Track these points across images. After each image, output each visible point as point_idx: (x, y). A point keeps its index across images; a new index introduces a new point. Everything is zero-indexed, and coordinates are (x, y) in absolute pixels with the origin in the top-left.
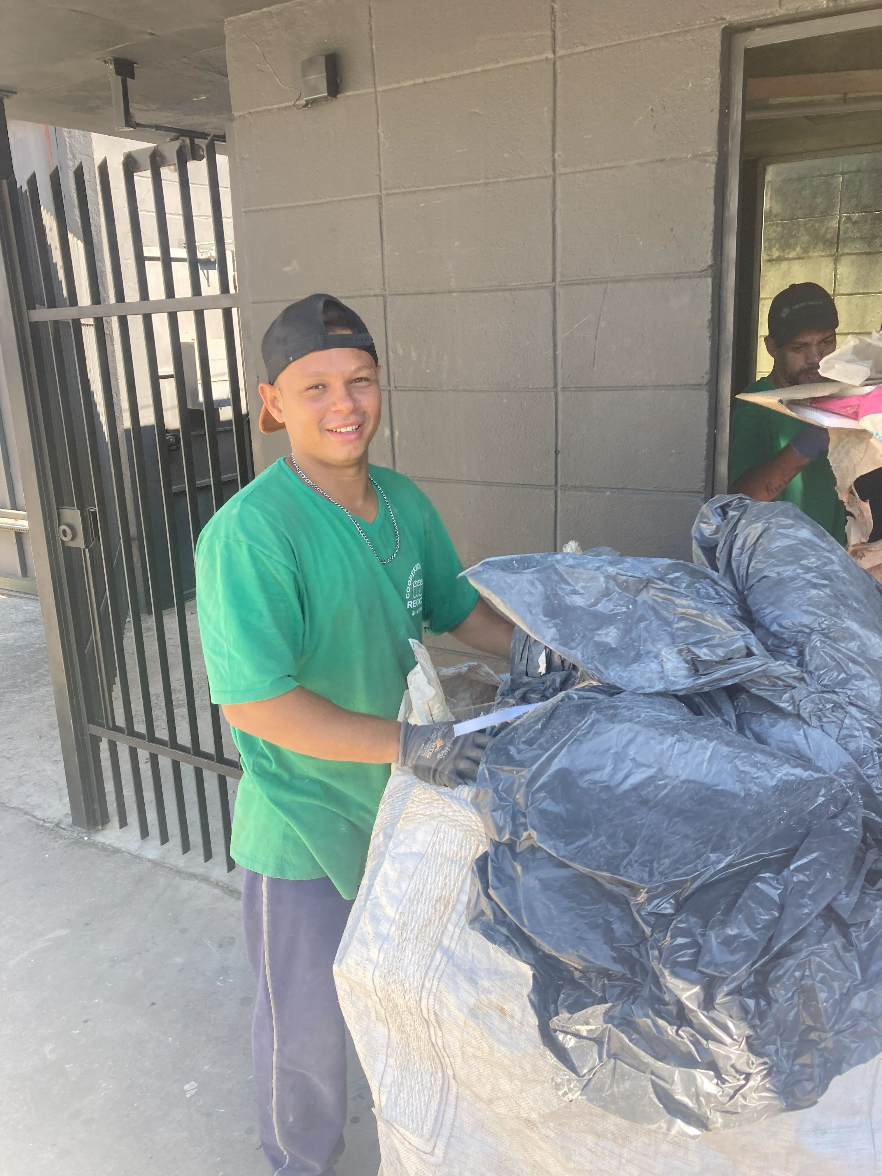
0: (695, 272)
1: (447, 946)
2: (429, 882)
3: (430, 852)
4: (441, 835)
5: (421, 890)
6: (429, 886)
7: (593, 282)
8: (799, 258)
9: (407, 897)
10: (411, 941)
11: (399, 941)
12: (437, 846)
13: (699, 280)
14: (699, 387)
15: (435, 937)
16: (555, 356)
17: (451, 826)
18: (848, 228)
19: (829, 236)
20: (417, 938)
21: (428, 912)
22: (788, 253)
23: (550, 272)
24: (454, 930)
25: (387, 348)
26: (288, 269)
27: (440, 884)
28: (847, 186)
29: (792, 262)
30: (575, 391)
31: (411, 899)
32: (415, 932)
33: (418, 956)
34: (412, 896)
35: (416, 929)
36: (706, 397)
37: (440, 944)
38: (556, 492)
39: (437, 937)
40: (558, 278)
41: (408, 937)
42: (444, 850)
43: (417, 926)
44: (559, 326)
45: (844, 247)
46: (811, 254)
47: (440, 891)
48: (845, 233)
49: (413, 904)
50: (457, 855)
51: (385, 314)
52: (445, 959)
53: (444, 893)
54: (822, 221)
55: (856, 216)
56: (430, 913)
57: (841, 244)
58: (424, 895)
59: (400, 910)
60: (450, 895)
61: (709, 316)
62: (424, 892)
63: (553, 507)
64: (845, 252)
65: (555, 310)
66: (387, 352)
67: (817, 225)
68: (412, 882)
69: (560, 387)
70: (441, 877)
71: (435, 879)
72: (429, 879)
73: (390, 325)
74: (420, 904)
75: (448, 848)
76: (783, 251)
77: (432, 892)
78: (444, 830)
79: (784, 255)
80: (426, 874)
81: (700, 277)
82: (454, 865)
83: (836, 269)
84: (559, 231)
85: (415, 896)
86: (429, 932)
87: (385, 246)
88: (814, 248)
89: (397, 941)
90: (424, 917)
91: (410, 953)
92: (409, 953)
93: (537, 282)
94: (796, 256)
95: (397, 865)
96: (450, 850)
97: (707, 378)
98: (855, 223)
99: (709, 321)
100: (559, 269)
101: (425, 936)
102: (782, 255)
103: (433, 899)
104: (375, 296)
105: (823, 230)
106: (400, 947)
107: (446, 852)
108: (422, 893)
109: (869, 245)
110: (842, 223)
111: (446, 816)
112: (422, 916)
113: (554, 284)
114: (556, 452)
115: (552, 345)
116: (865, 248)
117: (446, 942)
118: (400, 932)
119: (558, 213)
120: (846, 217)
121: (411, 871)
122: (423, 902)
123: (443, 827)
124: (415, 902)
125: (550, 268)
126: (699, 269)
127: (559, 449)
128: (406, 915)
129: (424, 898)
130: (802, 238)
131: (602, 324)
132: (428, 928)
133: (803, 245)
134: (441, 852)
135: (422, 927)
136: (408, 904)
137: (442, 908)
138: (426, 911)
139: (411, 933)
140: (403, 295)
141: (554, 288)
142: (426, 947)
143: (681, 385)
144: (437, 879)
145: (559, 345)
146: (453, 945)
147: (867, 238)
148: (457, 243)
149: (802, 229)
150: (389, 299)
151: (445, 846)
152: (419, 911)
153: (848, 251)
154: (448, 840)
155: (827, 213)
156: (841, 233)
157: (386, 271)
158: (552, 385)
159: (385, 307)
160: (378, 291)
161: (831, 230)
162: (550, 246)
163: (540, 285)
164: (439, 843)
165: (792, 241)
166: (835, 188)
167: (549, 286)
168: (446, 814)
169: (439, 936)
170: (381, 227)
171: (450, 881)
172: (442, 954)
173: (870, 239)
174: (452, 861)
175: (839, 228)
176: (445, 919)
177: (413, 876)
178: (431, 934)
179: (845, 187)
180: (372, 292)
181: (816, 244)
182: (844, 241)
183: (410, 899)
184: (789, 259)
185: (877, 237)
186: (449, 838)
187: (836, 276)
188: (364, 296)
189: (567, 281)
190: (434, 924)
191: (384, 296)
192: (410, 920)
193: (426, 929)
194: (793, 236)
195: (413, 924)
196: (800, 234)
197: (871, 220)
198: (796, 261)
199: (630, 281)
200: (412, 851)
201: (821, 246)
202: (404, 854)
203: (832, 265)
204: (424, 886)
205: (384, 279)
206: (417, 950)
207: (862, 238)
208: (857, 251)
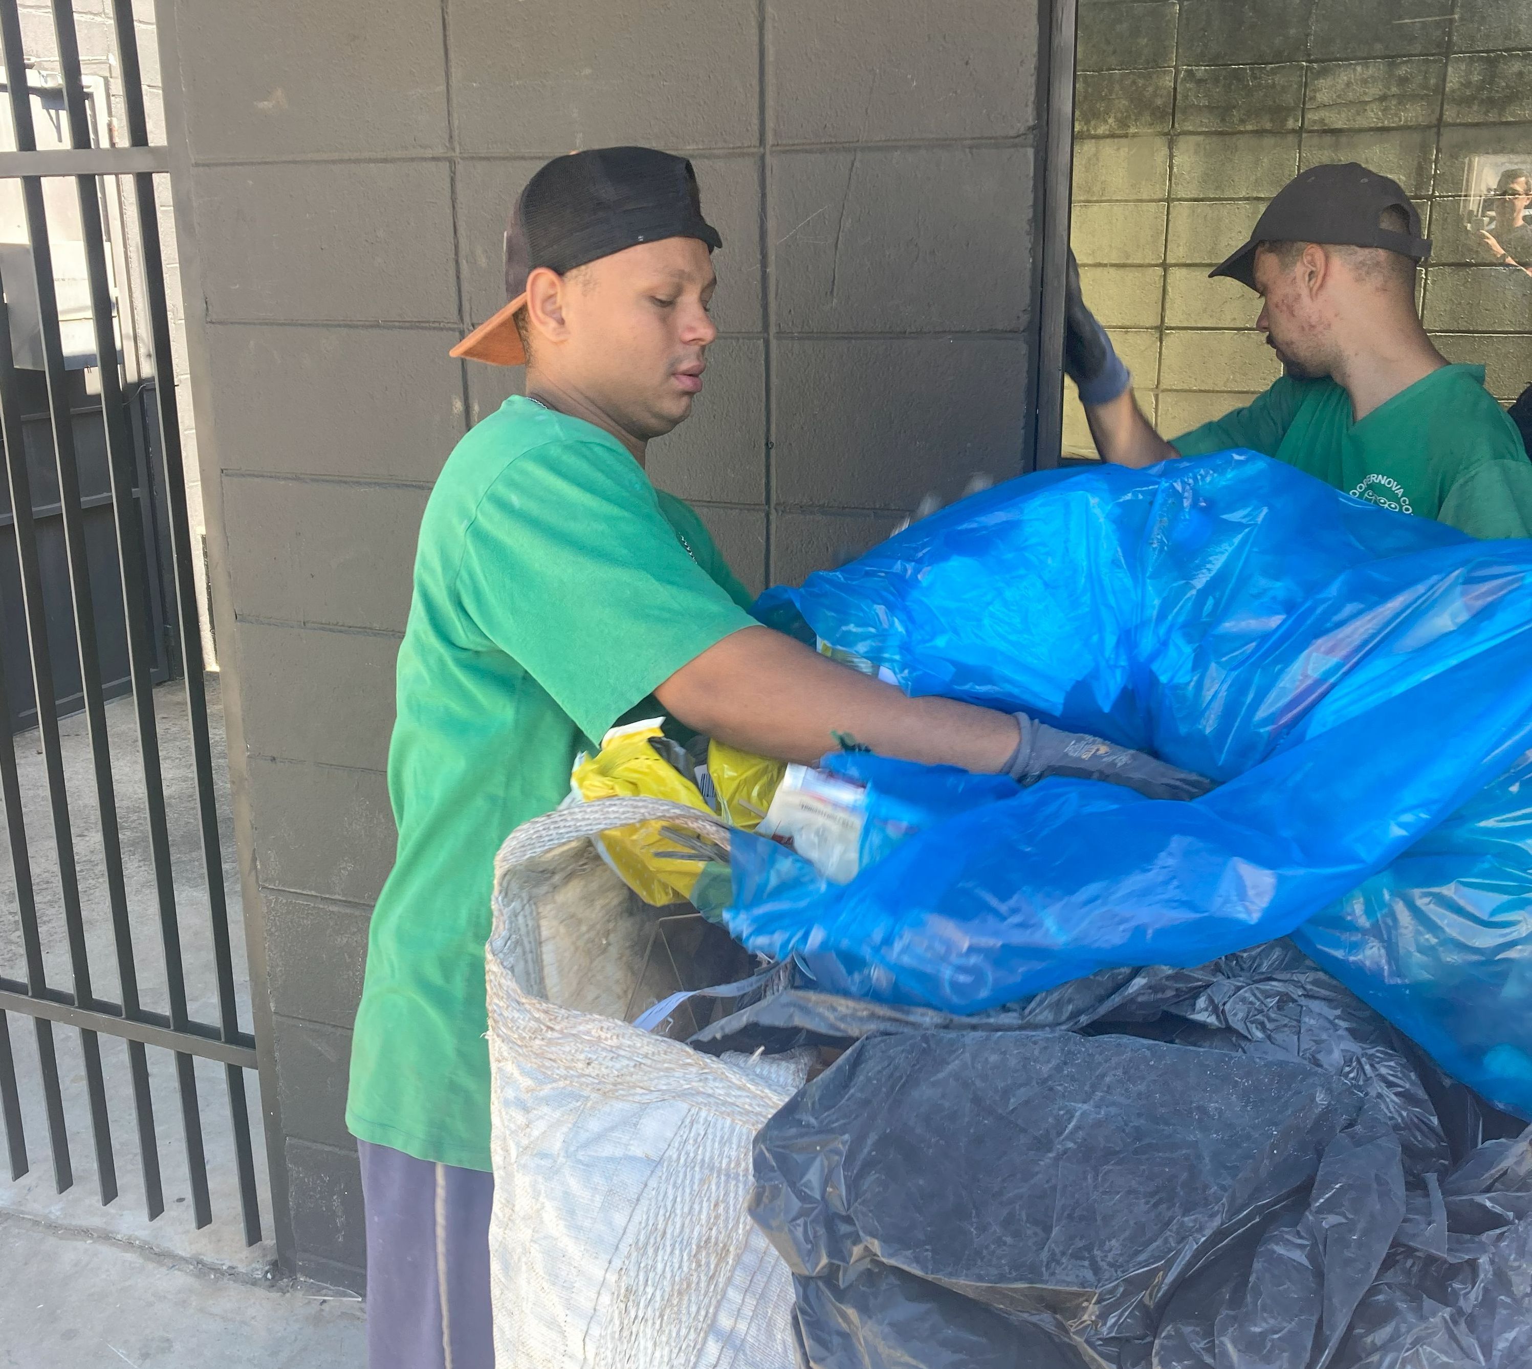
0: (1006, 137)
1: (728, 1329)
2: (678, 1212)
3: (675, 1156)
4: (700, 1128)
5: (660, 1226)
6: (678, 1221)
7: (831, 149)
8: (1112, 136)
9: (630, 1239)
10: (650, 1322)
11: (622, 1323)
12: (690, 1147)
13: (1013, 150)
14: (1010, 335)
15: (703, 1313)
16: (764, 277)
17: (722, 1113)
18: (1190, 89)
19: (1159, 102)
20: (661, 1316)
21: (680, 1267)
22: (1095, 129)
23: (755, 127)
24: (743, 1300)
25: (457, 254)
26: (265, 105)
27: (704, 1216)
28: (1187, 19)
29: (1102, 142)
30: (799, 339)
31: (640, 1244)
32: (657, 1305)
33: (667, 1349)
34: (642, 1238)
35: (658, 1298)
36: (1023, 352)
37: (712, 1327)
38: (768, 515)
39: (707, 1313)
40: (770, 139)
41: (641, 1315)
42: (708, 1155)
43: (658, 1294)
44: (771, 224)
45: (1184, 121)
46: (1133, 130)
47: (704, 1230)
48: (1186, 97)
49: (645, 1253)
50: (738, 1164)
51: (453, 191)
52: (730, 1353)
53: (714, 1232)
54: (1149, 77)
55: (1201, 71)
56: (685, 1269)
57: (1178, 116)
58: (668, 1236)
59: (617, 1263)
60: (729, 1236)
61: (1030, 214)
62: (669, 1232)
63: (763, 541)
64: (1185, 128)
65: (764, 195)
66: (457, 262)
67: (1141, 82)
68: (638, 1211)
69: (773, 330)
70: (705, 1204)
71: (691, 1208)
72: (678, 1206)
73: (462, 212)
74: (660, 1253)
75: (717, 1152)
76: (1087, 122)
77: (687, 1230)
78: (706, 1119)
79: (1088, 130)
80: (671, 1197)
81: (1015, 146)
82: (733, 1183)
83: (1171, 157)
84: (770, 57)
85: (648, 1238)
86: (689, 1306)
87: (453, 70)
88: (1136, 120)
89: (617, 1322)
90: (673, 1276)
91: (650, 1345)
92: (645, 1343)
93: (731, 146)
94: (1107, 132)
95: (597, 1179)
96: (721, 1154)
97: (1025, 318)
98: (1200, 82)
99: (1030, 222)
100: (770, 124)
101: (679, 1312)
102: (1085, 129)
103: (689, 1244)
104: (434, 159)
105: (1151, 89)
106: (626, 1333)
107: (712, 1158)
108: (664, 1233)
109: (1223, 120)
110: (1179, 81)
111: (709, 1095)
112: (668, 1275)
113: (762, 149)
114: (767, 444)
115: (759, 257)
116: (1216, 126)
117: (725, 1322)
118: (623, 1306)
119: (769, 25)
120: (1186, 71)
121: (633, 1192)
122: (669, 1249)
123: (703, 1114)
124: (650, 1251)
125: (755, 121)
126: (1012, 133)
127: (773, 439)
128: (633, 1274)
129: (668, 1243)
130: (1117, 101)
131: (847, 224)
132: (686, 1298)
133: (1119, 115)
134: (699, 1157)
135: (671, 1296)
136: (634, 1254)
137: (713, 1260)
138: (677, 1266)
139: (646, 1307)
140: (487, 159)
141: (763, 158)
142: (684, 1331)
143: (982, 332)
144: (696, 1207)
145: (772, 257)
146: (742, 1326)
147: (1217, 108)
148: (588, 71)
149: (1117, 87)
150: (460, 168)
151: (709, 1149)
152: (660, 1266)
153: (1191, 128)
154: (715, 1136)
155: (1156, 62)
156: (1179, 97)
157: (455, 115)
158: (759, 327)
159: (453, 180)
160: (440, 151)
161: (1164, 92)
162: (755, 82)
163: (738, 151)
164: (695, 1141)
165: (1101, 106)
166: (1169, 21)
167: (753, 154)
168: (710, 1091)
169: (711, 1310)
170: (445, 36)
171: (727, 1212)
172: (720, 1344)
173: (1223, 111)
174: (728, 1176)
175: (1175, 89)
176: (722, 1280)
177: (638, 1200)
178: (694, 1309)
179: (1184, 21)
180: (429, 153)
181: (1140, 114)
182: (1184, 112)
183: (637, 1243)
184: (1096, 137)
185: (1234, 107)
186: (719, 1134)
187: (1171, 167)
188: (412, 159)
189: (785, 145)
190: (697, 1289)
191: (451, 161)
192: (641, 1283)
193: (681, 1300)
194: (1103, 99)
195: (650, 1290)
196: (1114, 96)
197: (1225, 78)
198: (1108, 140)
199: (896, 148)
200: (630, 1153)
201: (1147, 117)
202: (611, 1159)
203: (1165, 151)
204: (667, 1220)
205: (451, 131)
206: (664, 1339)
207: (1210, 108)
208: (1204, 129)
